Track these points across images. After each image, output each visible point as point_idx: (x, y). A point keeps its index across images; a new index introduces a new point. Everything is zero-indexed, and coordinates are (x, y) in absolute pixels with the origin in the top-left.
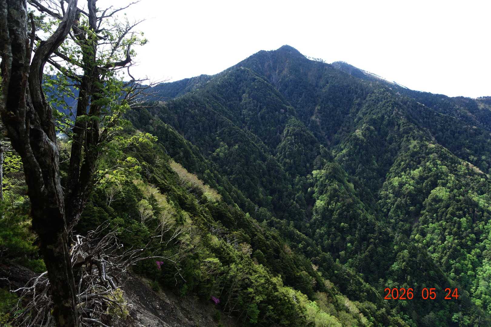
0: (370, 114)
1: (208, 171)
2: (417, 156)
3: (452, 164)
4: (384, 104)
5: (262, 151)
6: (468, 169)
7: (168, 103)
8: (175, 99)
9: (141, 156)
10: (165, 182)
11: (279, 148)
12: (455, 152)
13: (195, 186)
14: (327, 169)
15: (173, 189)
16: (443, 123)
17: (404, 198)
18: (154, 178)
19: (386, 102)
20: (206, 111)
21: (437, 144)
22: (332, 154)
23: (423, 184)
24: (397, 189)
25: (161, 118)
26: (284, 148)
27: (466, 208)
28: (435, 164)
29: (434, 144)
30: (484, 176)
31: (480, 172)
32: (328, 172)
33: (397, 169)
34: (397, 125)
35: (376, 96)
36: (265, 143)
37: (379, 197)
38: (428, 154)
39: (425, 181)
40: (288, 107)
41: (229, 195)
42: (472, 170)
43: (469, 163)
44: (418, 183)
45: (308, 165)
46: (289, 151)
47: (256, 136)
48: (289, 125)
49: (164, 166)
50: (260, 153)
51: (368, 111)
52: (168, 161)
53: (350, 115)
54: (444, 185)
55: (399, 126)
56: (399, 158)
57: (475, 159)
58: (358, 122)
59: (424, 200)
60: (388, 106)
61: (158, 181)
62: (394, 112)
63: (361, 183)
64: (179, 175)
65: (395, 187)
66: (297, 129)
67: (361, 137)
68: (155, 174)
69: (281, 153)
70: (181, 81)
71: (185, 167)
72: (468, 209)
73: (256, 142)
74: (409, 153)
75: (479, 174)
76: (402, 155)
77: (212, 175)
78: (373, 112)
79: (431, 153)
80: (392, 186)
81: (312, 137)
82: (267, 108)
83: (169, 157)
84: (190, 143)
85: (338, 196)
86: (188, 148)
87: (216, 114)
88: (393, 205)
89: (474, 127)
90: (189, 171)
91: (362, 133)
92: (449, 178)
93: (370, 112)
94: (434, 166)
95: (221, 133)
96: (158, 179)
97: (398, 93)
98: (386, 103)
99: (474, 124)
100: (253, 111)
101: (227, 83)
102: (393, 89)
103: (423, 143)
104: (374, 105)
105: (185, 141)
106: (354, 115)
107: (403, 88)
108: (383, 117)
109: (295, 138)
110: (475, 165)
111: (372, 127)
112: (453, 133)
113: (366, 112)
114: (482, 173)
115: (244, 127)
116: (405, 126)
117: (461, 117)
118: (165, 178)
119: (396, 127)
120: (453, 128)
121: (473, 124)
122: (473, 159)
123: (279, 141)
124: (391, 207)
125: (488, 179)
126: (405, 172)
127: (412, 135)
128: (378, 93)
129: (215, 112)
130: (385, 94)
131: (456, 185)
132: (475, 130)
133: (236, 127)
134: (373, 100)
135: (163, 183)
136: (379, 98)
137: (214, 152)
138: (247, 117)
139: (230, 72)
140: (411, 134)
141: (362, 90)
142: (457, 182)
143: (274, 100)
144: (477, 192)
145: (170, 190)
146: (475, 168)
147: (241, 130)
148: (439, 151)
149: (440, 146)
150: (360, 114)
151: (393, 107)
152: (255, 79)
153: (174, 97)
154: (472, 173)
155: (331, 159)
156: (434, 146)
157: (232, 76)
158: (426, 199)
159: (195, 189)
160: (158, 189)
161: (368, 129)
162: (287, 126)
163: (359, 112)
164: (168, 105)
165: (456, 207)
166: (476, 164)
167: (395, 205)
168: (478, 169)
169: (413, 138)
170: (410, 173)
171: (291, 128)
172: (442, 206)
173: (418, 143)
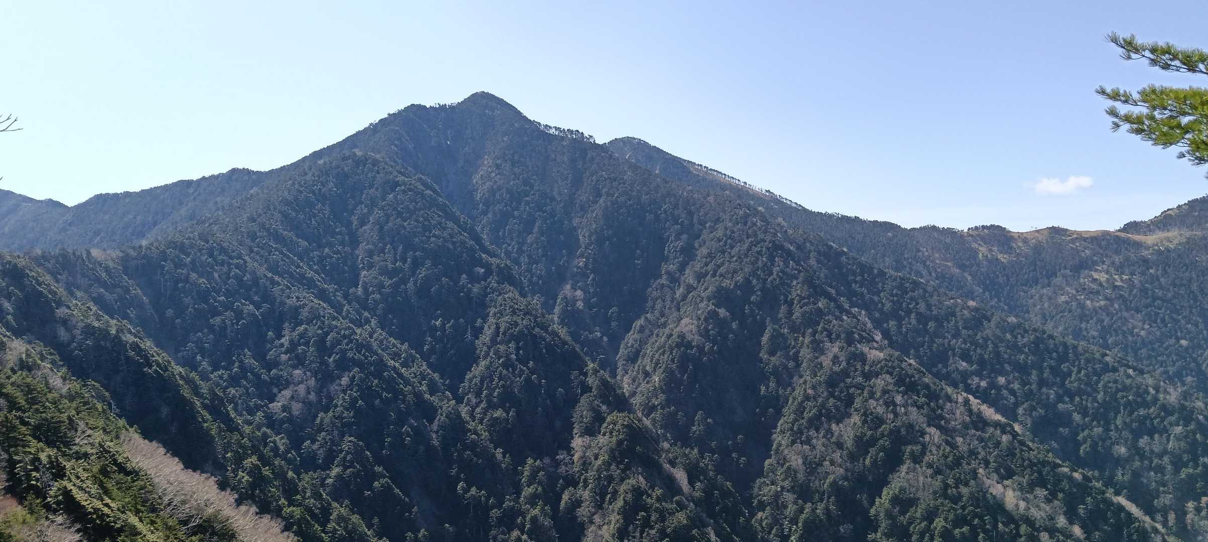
0: (714, 275)
1: (254, 459)
2: (842, 385)
3: (930, 401)
4: (749, 249)
5: (424, 388)
6: (970, 411)
7: (121, 254)
8: (144, 243)
9: (24, 423)
10: (107, 505)
11: (471, 380)
12: (934, 370)
13: (210, 511)
14: (611, 433)
15: (134, 527)
16: (897, 295)
17: (821, 500)
18: (67, 493)
19: (752, 242)
20: (247, 277)
21: (889, 351)
22: (621, 388)
23: (864, 460)
24: (801, 476)
25: (99, 301)
26: (487, 377)
27: (976, 515)
28: (890, 404)
29: (881, 349)
30: (1008, 429)
31: (998, 417)
32: (614, 439)
33: (796, 420)
34: (786, 301)
35: (726, 229)
36: (430, 365)
37: (756, 502)
38: (867, 376)
39: (870, 450)
40: (493, 260)
41: (323, 531)
42: (979, 414)
43: (971, 397)
44: (853, 457)
45: (558, 423)
46: (503, 386)
47: (405, 346)
48: (501, 312)
49: (104, 451)
50: (418, 395)
51: (709, 268)
52: (117, 437)
53: (664, 280)
54: (917, 459)
55: (791, 303)
56: (798, 393)
57: (983, 384)
58: (684, 298)
59: (872, 503)
60: (759, 253)
61: (78, 503)
62: (776, 270)
63: (707, 465)
64: (157, 480)
65: (796, 472)
66: (524, 323)
67: (696, 339)
68: (70, 480)
69: (478, 394)
70: (166, 188)
71: (174, 449)
72: (981, 518)
73: (405, 365)
74: (822, 377)
75: (997, 424)
76: (805, 382)
77: (266, 471)
78: (722, 270)
79: (877, 375)
80: (789, 468)
81: (565, 343)
82: (435, 265)
83: (122, 422)
84: (193, 375)
85: (646, 509)
86: (186, 392)
87: (278, 284)
88: (797, 524)
89: (972, 303)
90: (192, 463)
91: (698, 327)
92: (927, 438)
93: (715, 272)
94: (888, 407)
95: (293, 345)
96: (79, 496)
97: (780, 220)
98: (752, 244)
99: (970, 295)
100: (391, 274)
101: (313, 192)
102: (766, 208)
103: (853, 349)
104: (723, 252)
105: (178, 369)
106: (674, 280)
107: (791, 207)
108: (747, 281)
109: (518, 349)
110: (984, 402)
111: (722, 312)
112: (923, 319)
113: (703, 271)
114: (1003, 420)
115: (368, 321)
116: (805, 304)
117: (937, 278)
118: (107, 492)
119: (784, 308)
120: (922, 307)
121: (967, 297)
122: (978, 386)
123: (471, 359)
124: (790, 530)
125: (1018, 434)
126: (817, 430)
127: (825, 329)
128: (730, 220)
129: (276, 278)
130: (749, 224)
131: (947, 457)
132: (976, 310)
133: (342, 323)
134: (719, 240)
135: (96, 510)
136: (733, 232)
137: (272, 400)
138: (373, 293)
139: (321, 162)
140: (821, 325)
141: (690, 214)
142: (948, 449)
143: (454, 243)
144: (997, 471)
145: (120, 530)
146: (984, 407)
147: (358, 331)
148: (894, 368)
149: (897, 354)
150: (689, 277)
151: (772, 259)
152: (397, 184)
153: (142, 235)
154: (980, 422)
155: (621, 403)
156: (882, 355)
157: (327, 174)
158: (877, 500)
159: (208, 521)
160: (78, 531)
161: (713, 315)
162: (495, 314)
163: (687, 272)
164: (125, 260)
165: (951, 516)
166: (984, 396)
167: (800, 524)
168: (992, 410)
169: (829, 336)
170: (829, 431)
171: (506, 318)
172: (918, 515)
173: (842, 349)
